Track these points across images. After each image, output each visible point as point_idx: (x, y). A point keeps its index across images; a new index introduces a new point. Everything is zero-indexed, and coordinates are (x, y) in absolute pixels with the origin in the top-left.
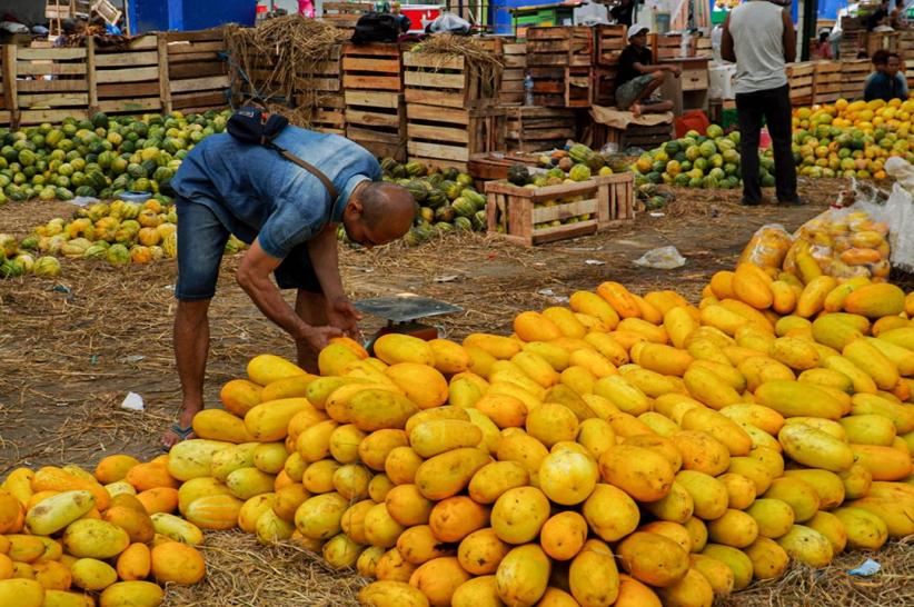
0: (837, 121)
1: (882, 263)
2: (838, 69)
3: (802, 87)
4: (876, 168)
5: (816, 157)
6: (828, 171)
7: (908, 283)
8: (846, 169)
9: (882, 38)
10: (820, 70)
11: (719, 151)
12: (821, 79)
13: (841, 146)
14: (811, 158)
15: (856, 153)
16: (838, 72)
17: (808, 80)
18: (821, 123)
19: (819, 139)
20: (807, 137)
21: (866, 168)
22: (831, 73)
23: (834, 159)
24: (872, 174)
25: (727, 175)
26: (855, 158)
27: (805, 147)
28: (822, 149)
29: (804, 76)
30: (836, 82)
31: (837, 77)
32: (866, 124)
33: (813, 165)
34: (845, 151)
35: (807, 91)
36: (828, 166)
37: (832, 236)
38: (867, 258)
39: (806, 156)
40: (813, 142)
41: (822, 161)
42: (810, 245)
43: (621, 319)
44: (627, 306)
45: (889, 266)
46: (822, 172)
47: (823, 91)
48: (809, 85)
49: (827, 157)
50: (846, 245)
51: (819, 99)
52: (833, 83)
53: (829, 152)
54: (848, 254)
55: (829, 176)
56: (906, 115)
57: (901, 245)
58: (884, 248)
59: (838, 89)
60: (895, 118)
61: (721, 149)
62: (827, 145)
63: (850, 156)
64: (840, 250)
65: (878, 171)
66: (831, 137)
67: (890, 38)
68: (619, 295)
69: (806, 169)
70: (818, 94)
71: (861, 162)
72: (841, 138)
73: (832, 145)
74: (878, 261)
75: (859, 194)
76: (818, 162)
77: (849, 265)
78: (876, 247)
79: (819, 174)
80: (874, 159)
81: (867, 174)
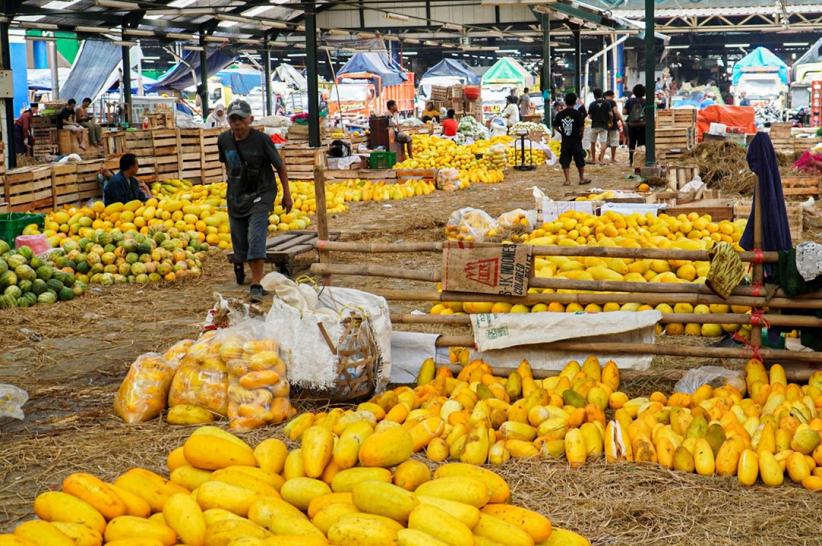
0: (97, 223)
1: (282, 383)
2: (74, 170)
3: (42, 190)
4: (166, 270)
5: (104, 263)
6: (120, 277)
7: (308, 399)
8: (138, 273)
9: (107, 139)
10: (57, 173)
11: (11, 268)
12: (59, 181)
13: (127, 251)
14: (99, 266)
15: (143, 257)
16: (74, 173)
17: (48, 183)
18: (81, 226)
19: (103, 246)
20: (89, 245)
21: (156, 271)
22: (68, 174)
23: (123, 265)
24: (163, 277)
25: (23, 292)
26: (143, 262)
27: (91, 255)
28: (109, 256)
29: (42, 179)
30: (73, 183)
31: (74, 178)
32: (130, 224)
33: (102, 272)
34: (133, 256)
35: (48, 193)
36: (118, 272)
37: (223, 361)
38: (266, 381)
39: (94, 263)
40: (98, 249)
41: (111, 267)
42: (199, 371)
43: (108, 520)
44: (110, 502)
45: (289, 386)
46: (113, 279)
47: (62, 193)
48: (49, 188)
49: (114, 263)
50: (243, 368)
51: (60, 200)
52: (69, 184)
53: (116, 258)
54: (247, 378)
55: (121, 282)
56: (166, 214)
57: (296, 362)
58: (281, 367)
59: (75, 190)
60: (155, 217)
61: (13, 266)
62: (113, 252)
63: (138, 261)
64: (238, 376)
65: (168, 273)
66: (115, 243)
67: (115, 138)
68: (96, 489)
69: (96, 277)
70: (58, 196)
71: (151, 265)
72: (127, 243)
73: (118, 250)
74: (278, 381)
75: (232, 312)
76: (106, 268)
77: (250, 390)
78: (272, 365)
79: (111, 281)
80: (161, 261)
81: (158, 276)
